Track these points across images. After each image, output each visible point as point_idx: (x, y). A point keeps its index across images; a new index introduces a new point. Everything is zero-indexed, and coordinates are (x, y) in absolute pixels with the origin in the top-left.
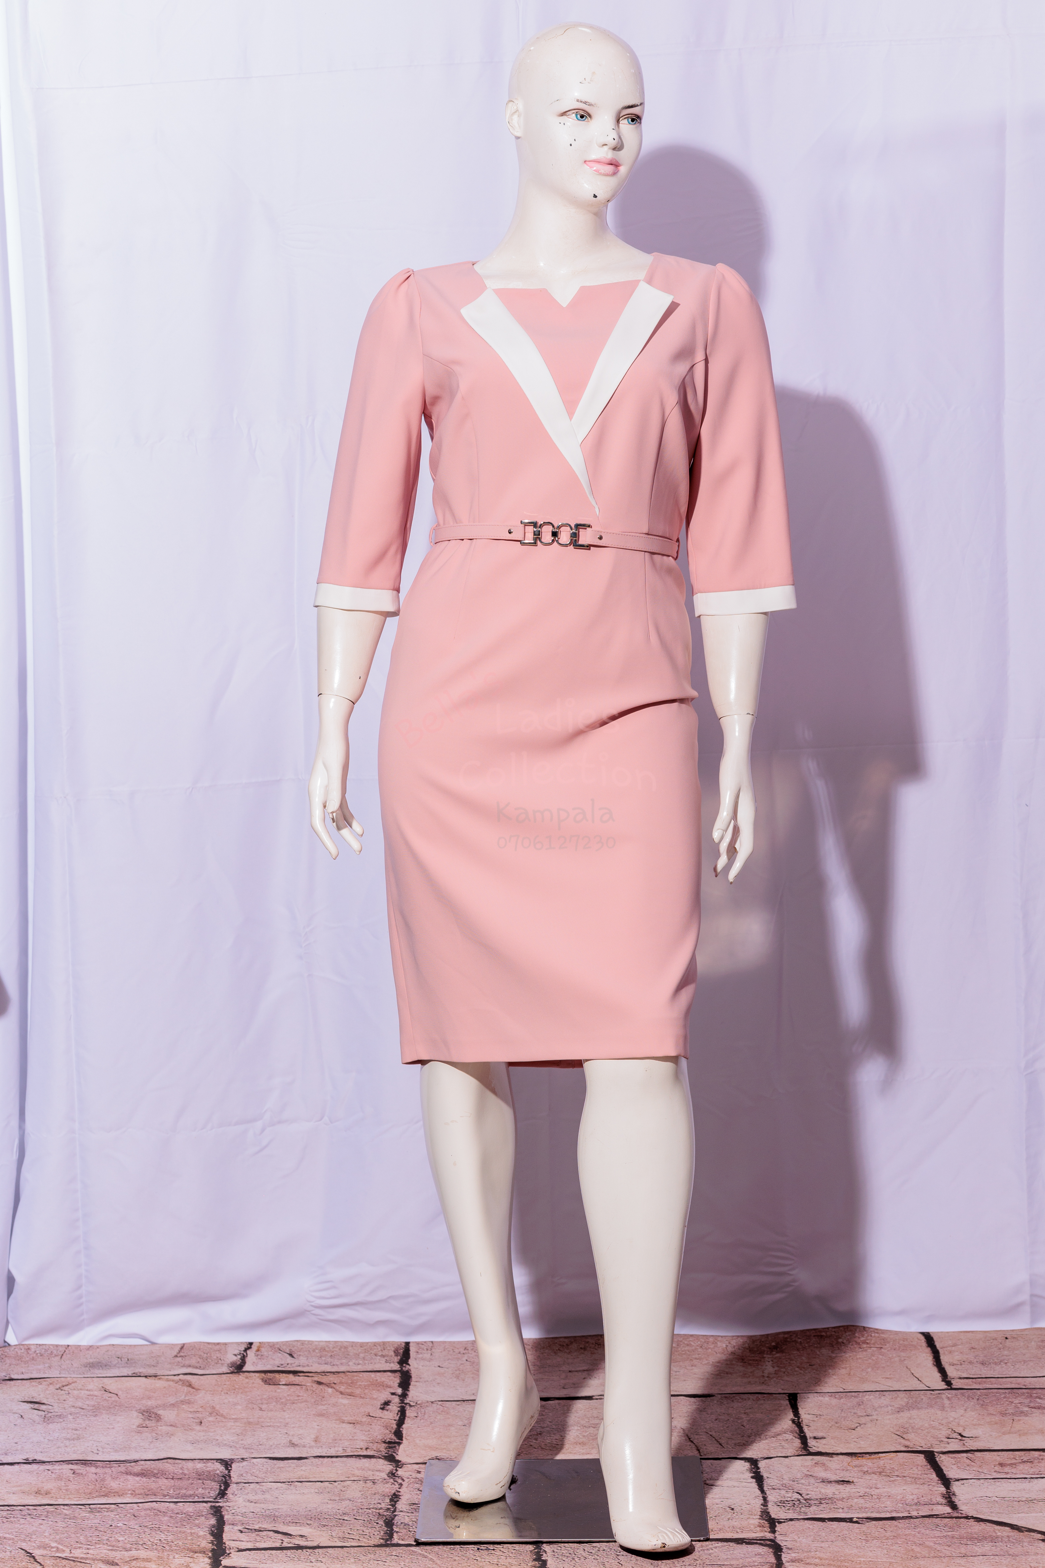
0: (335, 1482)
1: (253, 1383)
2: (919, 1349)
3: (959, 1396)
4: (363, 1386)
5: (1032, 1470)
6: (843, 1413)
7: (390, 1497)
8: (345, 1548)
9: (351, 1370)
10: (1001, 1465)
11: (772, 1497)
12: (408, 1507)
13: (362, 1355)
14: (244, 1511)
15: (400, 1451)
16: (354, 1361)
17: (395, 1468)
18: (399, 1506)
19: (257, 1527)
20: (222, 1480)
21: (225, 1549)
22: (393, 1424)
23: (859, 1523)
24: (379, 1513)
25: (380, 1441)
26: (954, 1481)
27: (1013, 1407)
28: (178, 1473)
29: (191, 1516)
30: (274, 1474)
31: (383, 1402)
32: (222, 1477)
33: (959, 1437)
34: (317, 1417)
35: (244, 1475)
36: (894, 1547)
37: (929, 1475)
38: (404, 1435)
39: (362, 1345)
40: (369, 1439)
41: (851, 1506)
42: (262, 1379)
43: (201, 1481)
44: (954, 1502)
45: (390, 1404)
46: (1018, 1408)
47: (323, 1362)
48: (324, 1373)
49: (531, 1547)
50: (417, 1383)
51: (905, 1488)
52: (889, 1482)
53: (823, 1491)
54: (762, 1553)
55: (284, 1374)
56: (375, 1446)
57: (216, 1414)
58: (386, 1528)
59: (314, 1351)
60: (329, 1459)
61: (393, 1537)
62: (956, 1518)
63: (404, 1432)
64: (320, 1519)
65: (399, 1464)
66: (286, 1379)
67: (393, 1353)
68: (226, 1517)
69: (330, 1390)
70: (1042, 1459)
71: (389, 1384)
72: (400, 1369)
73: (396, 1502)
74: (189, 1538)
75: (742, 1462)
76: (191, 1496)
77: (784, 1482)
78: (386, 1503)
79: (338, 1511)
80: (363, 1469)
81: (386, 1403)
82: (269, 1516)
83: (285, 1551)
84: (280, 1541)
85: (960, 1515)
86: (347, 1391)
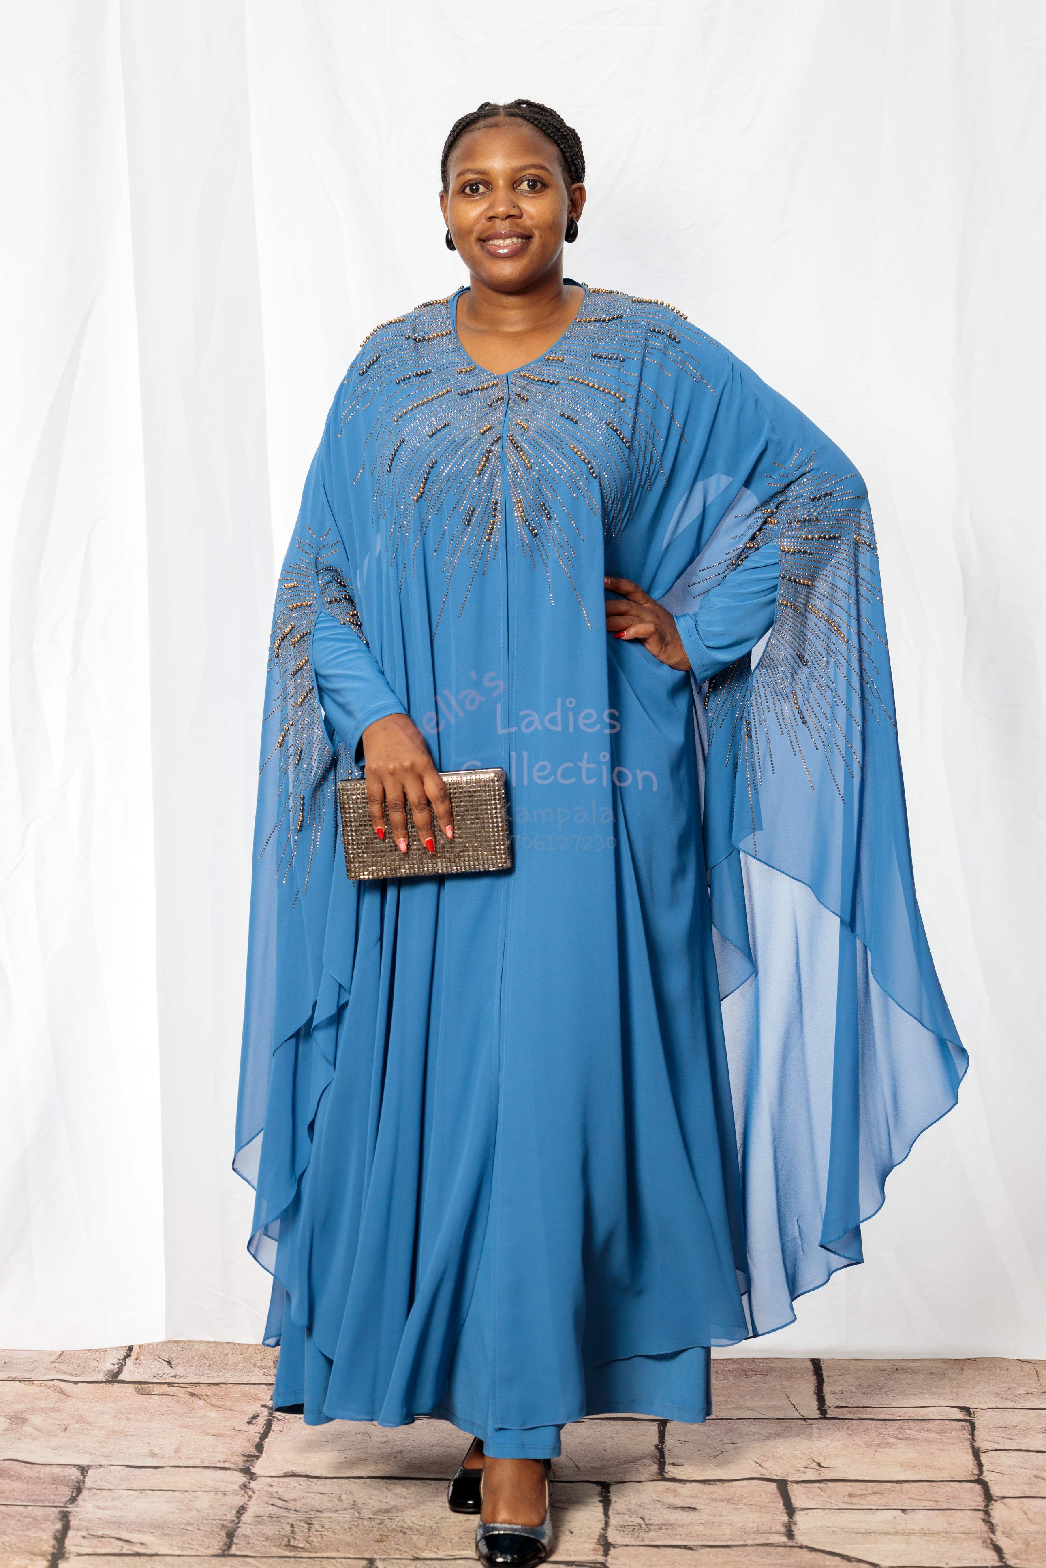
0: (186, 1491)
1: (126, 1392)
2: (805, 1377)
3: (830, 1426)
4: (235, 1398)
5: (879, 1502)
6: (708, 1440)
7: (237, 1509)
8: (181, 1557)
9: (226, 1382)
11: (614, 1521)
12: (252, 1519)
13: (241, 1366)
14: (91, 1517)
15: (257, 1464)
16: (231, 1373)
17: (248, 1481)
18: (245, 1518)
19: (100, 1533)
20: (76, 1485)
21: (65, 1553)
22: (256, 1437)
23: (694, 1551)
24: (223, 1525)
25: (239, 1454)
26: (800, 1510)
27: (880, 1438)
28: (34, 1477)
29: (38, 1520)
30: (130, 1482)
31: (251, 1416)
32: (77, 1482)
33: (817, 1467)
34: (182, 1429)
35: (99, 1481)
37: (776, 1504)
38: (265, 1449)
39: (242, 1351)
40: (229, 1452)
41: (690, 1533)
42: (135, 1390)
43: (54, 1486)
44: (793, 1531)
45: (259, 1417)
46: (886, 1439)
47: (201, 1374)
48: (199, 1384)
49: (364, 1563)
51: (748, 1516)
52: (735, 1510)
53: (666, 1517)
55: (158, 1385)
56: (233, 1458)
57: (82, 1422)
58: (226, 1540)
59: (194, 1358)
60: (186, 1469)
61: (231, 1548)
62: (790, 1546)
63: (266, 1446)
64: (163, 1528)
65: (254, 1476)
66: (160, 1389)
68: (73, 1522)
69: (201, 1402)
70: (893, 1491)
71: (262, 1397)
73: (242, 1514)
74: (32, 1541)
75: (595, 1485)
76: (41, 1501)
77: (631, 1507)
78: (232, 1515)
79: (183, 1521)
80: (217, 1481)
81: (255, 1417)
82: (114, 1523)
83: (123, 1558)
84: (120, 1548)
85: (794, 1544)
86: (218, 1403)
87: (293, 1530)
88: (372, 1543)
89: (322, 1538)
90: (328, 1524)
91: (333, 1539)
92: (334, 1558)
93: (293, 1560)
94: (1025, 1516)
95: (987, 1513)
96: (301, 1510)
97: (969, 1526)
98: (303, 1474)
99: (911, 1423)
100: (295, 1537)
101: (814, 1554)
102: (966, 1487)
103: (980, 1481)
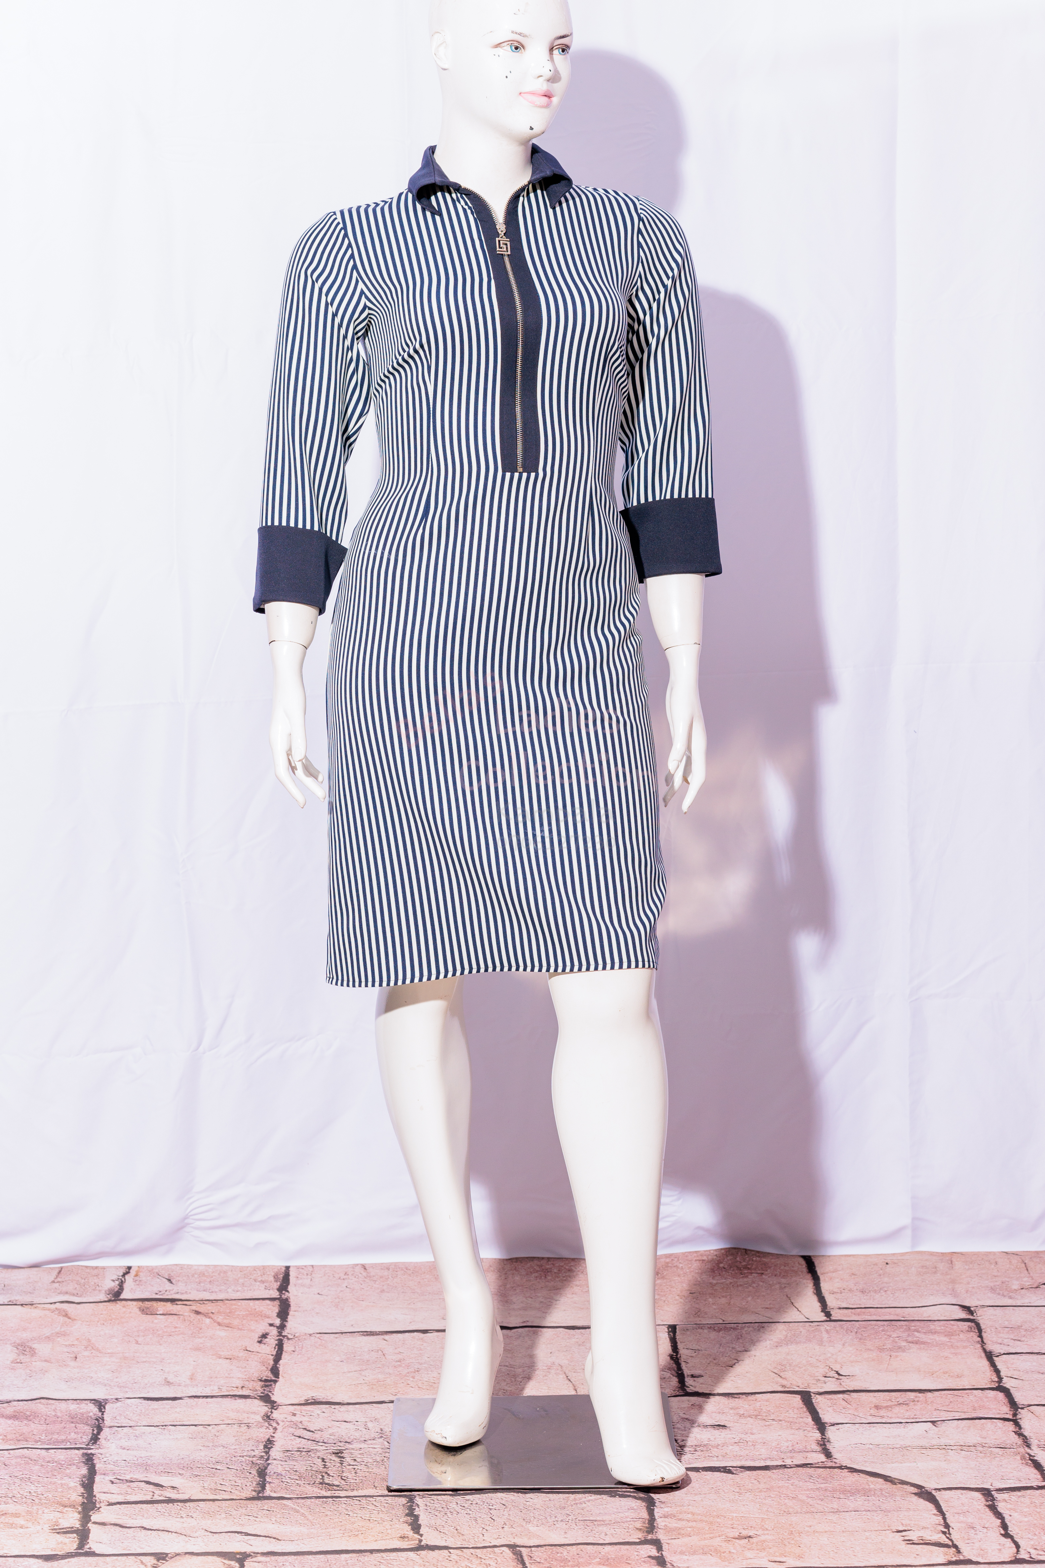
0: (209, 1425)
1: (130, 1312)
2: (800, 1275)
3: (837, 1329)
4: (241, 1316)
5: (907, 1414)
6: (721, 1347)
7: (264, 1443)
8: (216, 1502)
9: (229, 1298)
10: (877, 1407)
12: (282, 1455)
13: (241, 1281)
14: (116, 1459)
15: (276, 1389)
16: (232, 1287)
17: (270, 1410)
18: (274, 1453)
19: (128, 1477)
20: (95, 1423)
21: (95, 1503)
22: (270, 1360)
23: (733, 1474)
24: (253, 1462)
25: (256, 1379)
26: (830, 1426)
27: (891, 1341)
28: (51, 1416)
29: (62, 1465)
30: (148, 1416)
31: (261, 1334)
32: (95, 1420)
33: (836, 1376)
34: (194, 1352)
35: (118, 1418)
36: (767, 1501)
37: (805, 1419)
38: (281, 1372)
39: (242, 1269)
40: (245, 1377)
41: (726, 1453)
42: (140, 1308)
43: (73, 1425)
44: (829, 1450)
45: (268, 1336)
46: (896, 1342)
47: (202, 1289)
48: (203, 1301)
49: (404, 1501)
50: (296, 1313)
51: (780, 1433)
52: (765, 1427)
53: (698, 1437)
54: (635, 1508)
55: (162, 1303)
56: (250, 1385)
57: (91, 1348)
58: (258, 1479)
59: (193, 1276)
60: (204, 1399)
61: (265, 1489)
62: (830, 1467)
63: (281, 1369)
64: (192, 1468)
65: (275, 1405)
66: (164, 1308)
67: (272, 1279)
68: (99, 1466)
69: (208, 1321)
70: (918, 1401)
71: (268, 1313)
72: (279, 1296)
73: (269, 1449)
74: (60, 1490)
76: (63, 1442)
78: (259, 1451)
79: (211, 1459)
80: (238, 1411)
81: (264, 1336)
82: (141, 1465)
83: (156, 1505)
84: (152, 1494)
85: (834, 1465)
86: (225, 1321)
87: (324, 1465)
89: (356, 1473)
90: (359, 1456)
91: (367, 1474)
92: (370, 1497)
93: (330, 1499)
95: (1017, 1424)
96: (330, 1441)
97: (1004, 1439)
98: (324, 1400)
99: (917, 1325)
100: (329, 1472)
101: (856, 1475)
102: (989, 1395)
103: (1001, 1388)
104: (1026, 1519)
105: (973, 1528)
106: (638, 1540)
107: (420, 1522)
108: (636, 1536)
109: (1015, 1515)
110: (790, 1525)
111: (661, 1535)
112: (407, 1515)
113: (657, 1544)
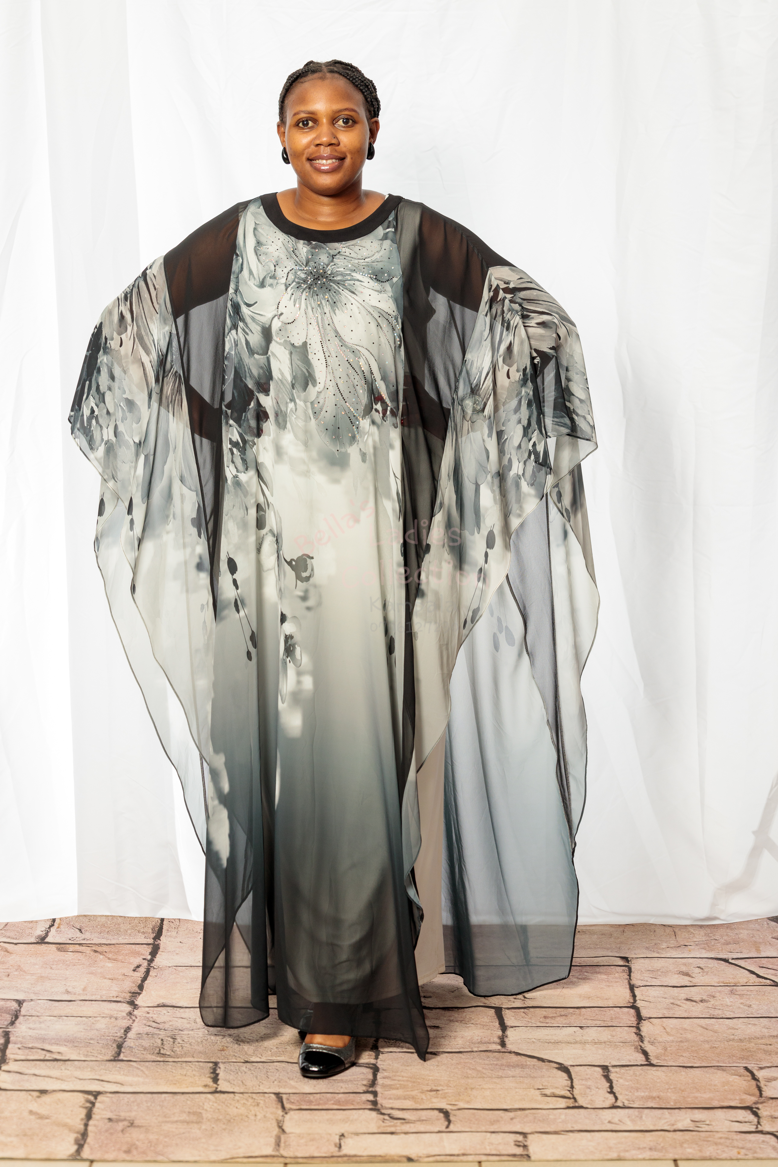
0: (90, 1017)
1: (50, 950)
4: (125, 954)
5: (565, 1022)
7: (125, 1029)
8: (86, 1062)
9: (119, 943)
12: (135, 1036)
13: (129, 932)
14: (24, 1035)
15: (139, 998)
16: (122, 937)
17: (133, 1010)
18: (130, 1035)
19: (30, 1046)
20: (14, 1013)
21: (6, 1059)
22: (139, 980)
24: (115, 1040)
25: (127, 992)
26: (510, 1028)
30: (51, 1011)
32: (15, 1011)
34: (88, 975)
35: (30, 1011)
36: (456, 1070)
37: (494, 1023)
38: (144, 988)
40: (120, 990)
42: (57, 948)
44: (505, 1042)
45: (141, 966)
47: (102, 938)
48: (100, 945)
49: (211, 1065)
50: (163, 953)
51: (474, 1032)
52: (466, 1028)
54: (365, 1073)
56: (123, 995)
58: (116, 1050)
59: (97, 927)
60: (90, 1002)
61: (120, 1056)
62: (503, 1052)
63: (145, 986)
64: (73, 1042)
65: (137, 1007)
66: (73, 948)
67: (150, 931)
68: (12, 1038)
69: (102, 957)
70: (575, 1014)
71: (142, 952)
72: (153, 943)
73: (128, 1032)
78: (121, 1033)
79: (87, 1037)
80: (111, 1010)
81: (137, 966)
82: (40, 1039)
83: (46, 1062)
84: (44, 1056)
85: (506, 1051)
86: (113, 957)
87: (162, 1043)
88: (217, 1051)
89: (182, 1048)
90: (187, 1038)
91: (190, 1049)
92: (190, 1062)
93: (162, 1063)
94: (665, 1031)
95: (638, 1028)
96: (169, 1029)
97: (626, 1037)
98: (170, 1005)
99: (588, 968)
100: (164, 1047)
101: (519, 1057)
102: (624, 1011)
103: (634, 1007)
104: (627, 1083)
105: (589, 1088)
106: (362, 1091)
107: (219, 1077)
108: (362, 1089)
109: (621, 1081)
110: (467, 1084)
111: (378, 1089)
112: (212, 1073)
113: (375, 1094)
